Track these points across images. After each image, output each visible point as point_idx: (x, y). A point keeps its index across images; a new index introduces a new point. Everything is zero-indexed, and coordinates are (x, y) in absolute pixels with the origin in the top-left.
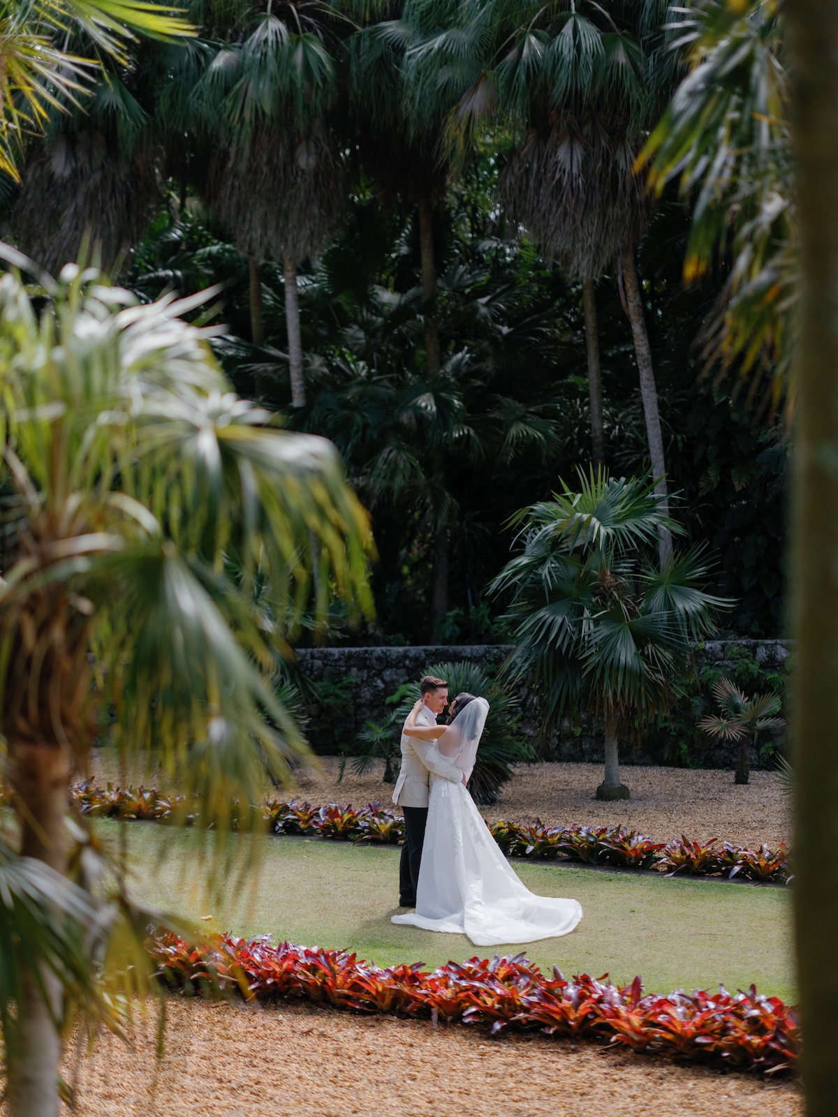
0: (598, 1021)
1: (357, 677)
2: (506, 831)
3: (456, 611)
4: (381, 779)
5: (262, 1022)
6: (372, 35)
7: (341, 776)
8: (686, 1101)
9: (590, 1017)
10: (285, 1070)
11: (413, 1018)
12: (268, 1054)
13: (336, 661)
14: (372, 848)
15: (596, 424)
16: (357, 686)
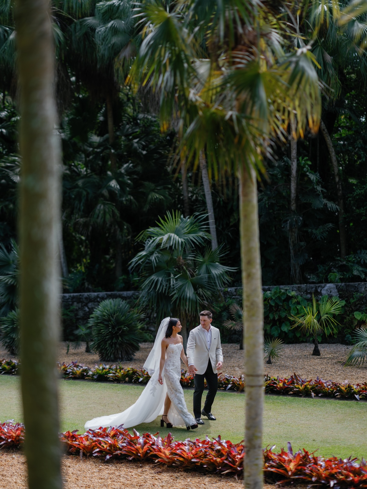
0: (151, 453)
1: (77, 306)
2: (131, 372)
3: (124, 277)
4: (84, 351)
5: (5, 459)
6: (81, 23)
7: (68, 350)
8: (186, 487)
9: (148, 452)
10: (10, 479)
11: (73, 455)
12: (4, 473)
13: (67, 299)
14: (73, 381)
15: (185, 194)
16: (77, 310)
